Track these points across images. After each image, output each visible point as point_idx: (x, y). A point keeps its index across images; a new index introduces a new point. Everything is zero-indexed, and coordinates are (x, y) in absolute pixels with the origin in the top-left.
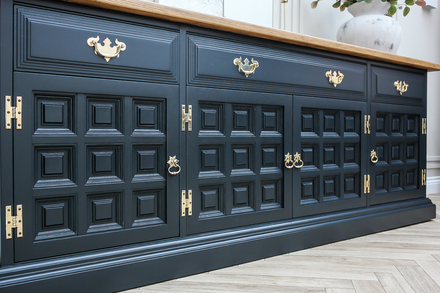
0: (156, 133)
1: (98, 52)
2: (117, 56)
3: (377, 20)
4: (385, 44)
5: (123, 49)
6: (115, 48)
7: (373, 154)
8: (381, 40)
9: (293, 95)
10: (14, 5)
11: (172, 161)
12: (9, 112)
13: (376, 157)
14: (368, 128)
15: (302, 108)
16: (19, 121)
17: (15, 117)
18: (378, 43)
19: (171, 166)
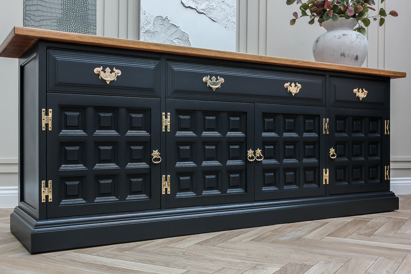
0: (143, 133)
1: (101, 78)
2: (115, 80)
3: (343, 35)
4: (350, 56)
5: (119, 75)
6: (113, 74)
7: (332, 151)
8: (346, 53)
9: (254, 103)
10: (47, 49)
11: (156, 154)
12: (44, 120)
13: (335, 153)
14: (326, 129)
15: (263, 113)
16: (50, 126)
17: (48, 123)
18: (344, 55)
19: (154, 157)
